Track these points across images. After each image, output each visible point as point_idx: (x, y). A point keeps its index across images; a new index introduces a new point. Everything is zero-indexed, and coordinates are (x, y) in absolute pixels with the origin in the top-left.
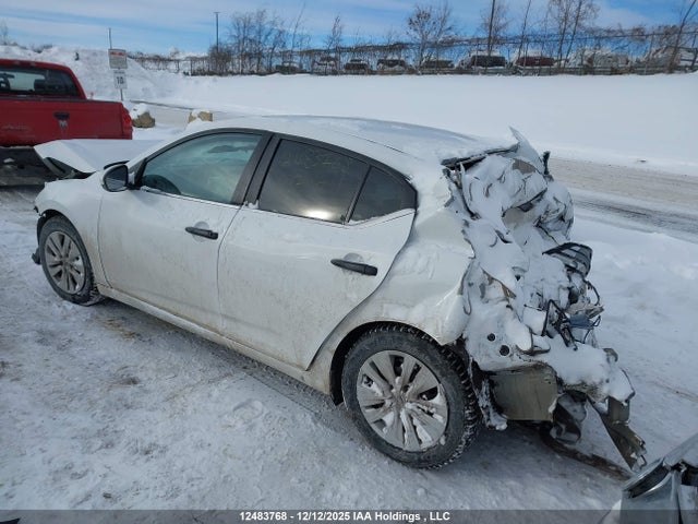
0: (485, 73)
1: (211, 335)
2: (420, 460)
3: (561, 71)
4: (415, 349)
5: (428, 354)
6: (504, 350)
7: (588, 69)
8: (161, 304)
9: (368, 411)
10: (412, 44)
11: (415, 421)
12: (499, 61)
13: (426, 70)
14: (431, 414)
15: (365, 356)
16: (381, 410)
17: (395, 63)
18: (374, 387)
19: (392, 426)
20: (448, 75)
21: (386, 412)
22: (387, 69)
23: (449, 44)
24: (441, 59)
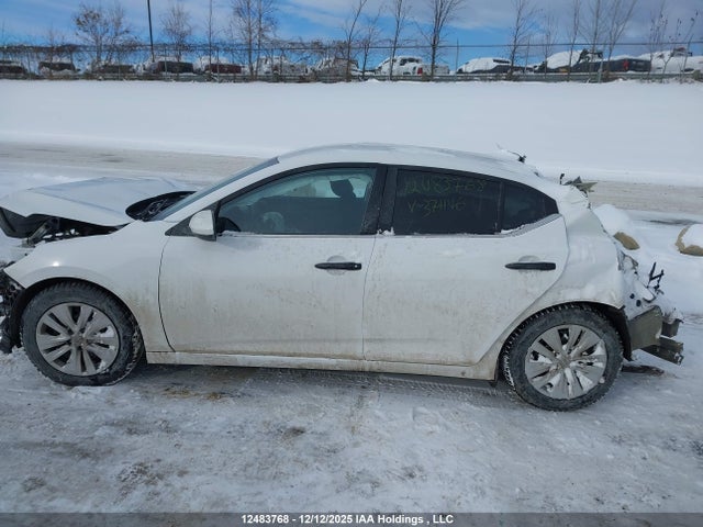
0: (177, 79)
1: (347, 364)
2: (583, 402)
3: (252, 77)
4: (582, 320)
5: (593, 320)
6: (639, 303)
7: (277, 76)
8: (269, 350)
9: (535, 380)
10: (85, 47)
11: (579, 374)
12: (188, 68)
13: (108, 76)
14: (591, 364)
15: (534, 336)
16: (549, 375)
17: (62, 66)
18: (541, 359)
19: (558, 385)
20: (137, 81)
21: (552, 376)
22: (55, 73)
23: (132, 47)
24: (124, 64)
